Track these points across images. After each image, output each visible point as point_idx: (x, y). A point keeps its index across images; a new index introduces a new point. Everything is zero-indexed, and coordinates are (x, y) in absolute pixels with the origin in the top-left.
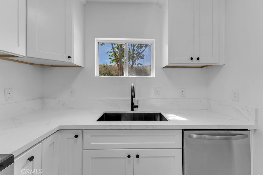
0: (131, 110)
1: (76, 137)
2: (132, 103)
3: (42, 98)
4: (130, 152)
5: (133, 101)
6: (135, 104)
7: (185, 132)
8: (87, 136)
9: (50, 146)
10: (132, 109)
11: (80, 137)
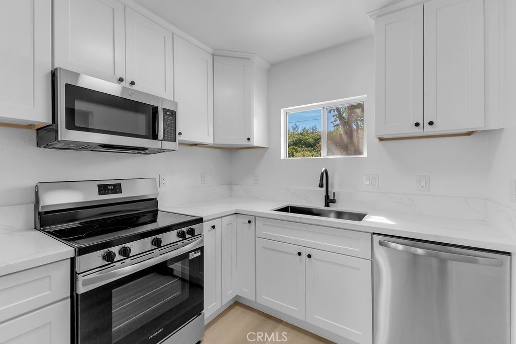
0: (325, 206)
1: (249, 222)
2: (327, 197)
3: (230, 184)
4: (302, 250)
5: (328, 193)
6: (331, 197)
7: (374, 236)
8: (259, 223)
9: (228, 224)
10: (327, 205)
11: (253, 223)
